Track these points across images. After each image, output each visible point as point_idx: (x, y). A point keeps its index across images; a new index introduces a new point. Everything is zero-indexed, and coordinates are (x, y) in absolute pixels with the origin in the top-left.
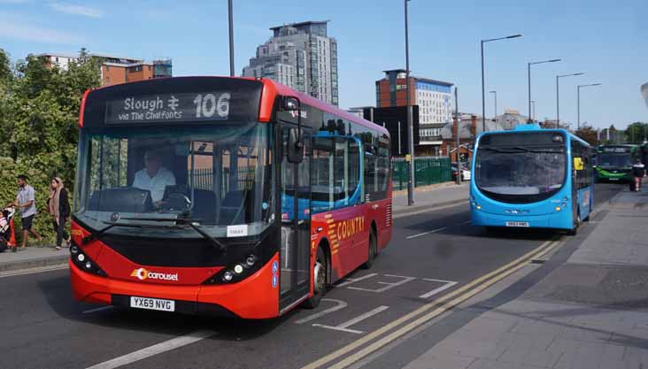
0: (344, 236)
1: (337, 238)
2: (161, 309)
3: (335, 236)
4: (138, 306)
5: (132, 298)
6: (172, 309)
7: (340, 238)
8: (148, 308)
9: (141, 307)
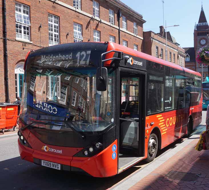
0: (171, 125)
1: (166, 126)
2: (55, 168)
3: (164, 125)
4: (45, 166)
5: (42, 161)
6: (59, 169)
7: (167, 126)
8: (49, 167)
9: (46, 166)
